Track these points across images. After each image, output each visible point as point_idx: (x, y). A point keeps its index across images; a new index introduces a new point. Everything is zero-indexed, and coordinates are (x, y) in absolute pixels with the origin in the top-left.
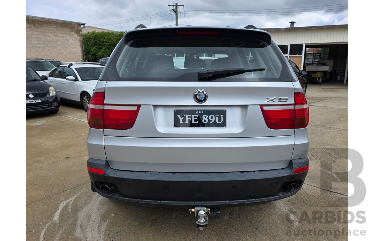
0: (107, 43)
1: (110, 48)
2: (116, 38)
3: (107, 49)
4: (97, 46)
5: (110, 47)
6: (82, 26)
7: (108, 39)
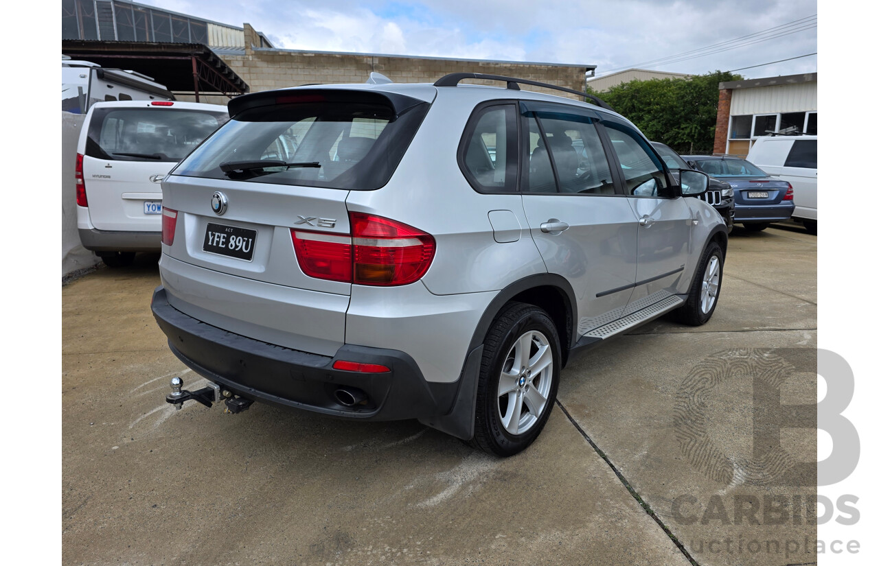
0: (657, 104)
1: (662, 116)
2: (678, 94)
3: (654, 120)
4: (634, 114)
5: (661, 114)
6: (589, 73)
7: (661, 97)
